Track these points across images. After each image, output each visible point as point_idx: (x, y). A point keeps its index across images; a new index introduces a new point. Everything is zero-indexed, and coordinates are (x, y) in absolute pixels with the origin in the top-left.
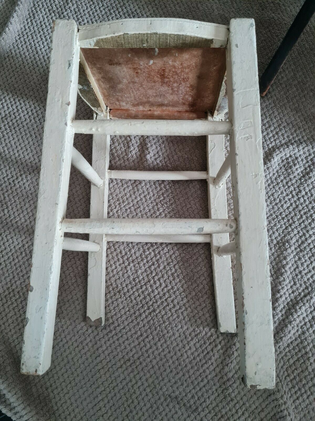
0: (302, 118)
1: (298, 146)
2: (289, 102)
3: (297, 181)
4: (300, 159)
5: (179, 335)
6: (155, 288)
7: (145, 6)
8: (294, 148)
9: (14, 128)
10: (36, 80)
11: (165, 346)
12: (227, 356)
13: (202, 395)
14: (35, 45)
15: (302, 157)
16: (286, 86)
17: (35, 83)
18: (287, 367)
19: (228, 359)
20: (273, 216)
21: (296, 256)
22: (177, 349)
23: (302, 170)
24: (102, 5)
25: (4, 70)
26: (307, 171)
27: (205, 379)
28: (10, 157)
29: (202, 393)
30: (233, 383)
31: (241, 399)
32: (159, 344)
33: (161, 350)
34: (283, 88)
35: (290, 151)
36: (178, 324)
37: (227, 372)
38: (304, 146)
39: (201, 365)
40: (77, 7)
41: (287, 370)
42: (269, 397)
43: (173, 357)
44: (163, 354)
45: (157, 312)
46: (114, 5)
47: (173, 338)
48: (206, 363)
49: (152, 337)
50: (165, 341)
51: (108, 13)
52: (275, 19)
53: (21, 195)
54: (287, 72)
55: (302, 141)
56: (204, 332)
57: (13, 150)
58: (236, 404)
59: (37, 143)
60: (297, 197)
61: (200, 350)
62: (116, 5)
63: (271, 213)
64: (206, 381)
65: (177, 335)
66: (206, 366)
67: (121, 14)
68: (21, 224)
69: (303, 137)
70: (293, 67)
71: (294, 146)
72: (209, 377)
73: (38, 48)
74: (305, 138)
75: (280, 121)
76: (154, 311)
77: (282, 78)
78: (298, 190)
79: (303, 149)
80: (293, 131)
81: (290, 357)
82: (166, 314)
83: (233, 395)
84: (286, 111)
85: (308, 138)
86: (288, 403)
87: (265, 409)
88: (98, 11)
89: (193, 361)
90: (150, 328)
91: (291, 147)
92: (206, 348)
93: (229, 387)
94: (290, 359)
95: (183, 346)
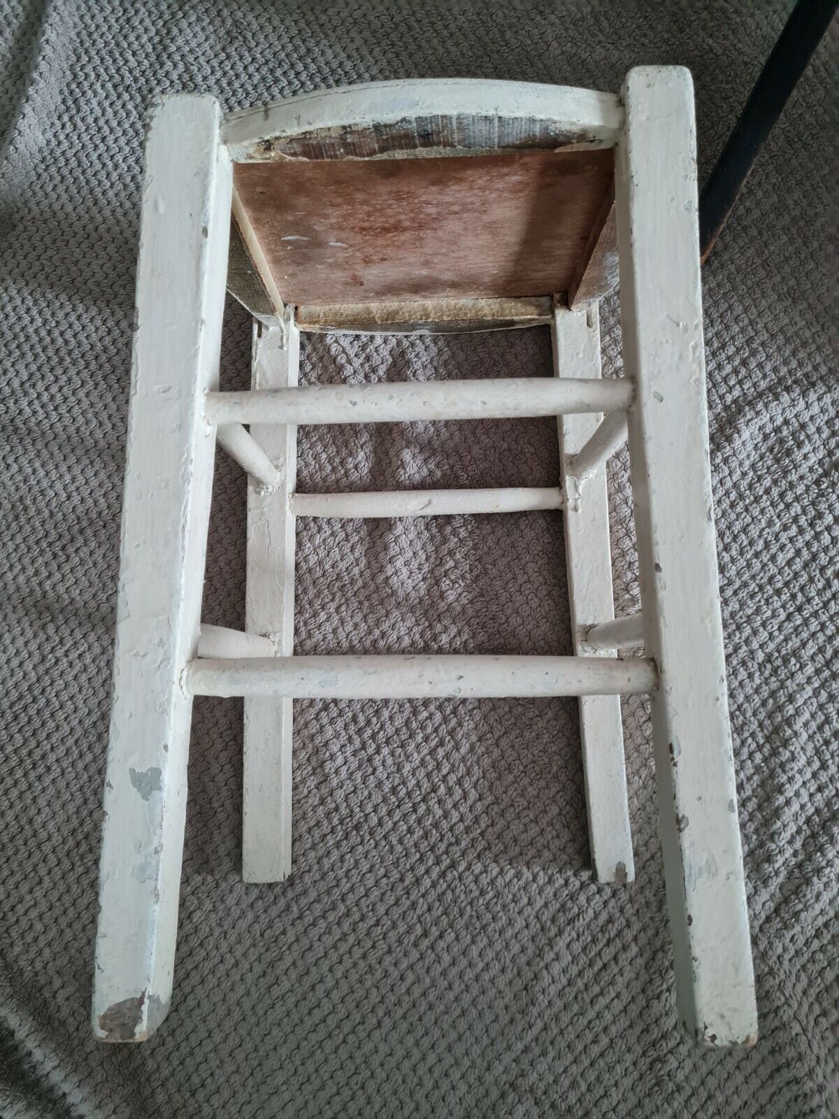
0: (809, 316)
1: (804, 394)
2: (769, 275)
3: (808, 487)
4: (811, 429)
5: (524, 923)
6: (450, 806)
7: (365, 52)
8: (793, 400)
9: (56, 409)
10: (99, 276)
11: (490, 954)
12: (655, 973)
13: (598, 1079)
14: (88, 182)
15: (819, 420)
16: (760, 233)
17: (98, 284)
18: (817, 990)
19: (658, 982)
20: (751, 589)
21: (822, 691)
22: (523, 959)
23: (821, 457)
24: (250, 59)
25: (14, 257)
26: (834, 458)
27: (602, 1036)
28: (51, 487)
29: (596, 1073)
30: (678, 1044)
31: (703, 1083)
32: (474, 951)
33: (481, 966)
34: (751, 240)
35: (784, 409)
36: (518, 895)
37: (658, 1014)
38: (822, 392)
39: (588, 1000)
40: (187, 70)
41: (818, 999)
42: (777, 1076)
43: (514, 983)
44: (486, 977)
45: (461, 868)
46: (283, 55)
47: (509, 933)
48: (601, 993)
49: (453, 935)
50: (490, 941)
51: (270, 79)
52: (715, 54)
53: (87, 584)
54: (760, 194)
55: (814, 379)
56: (591, 912)
57: (57, 467)
58: (689, 1098)
59: (116, 443)
60: (813, 532)
61: (583, 960)
62: (287, 55)
63: (743, 579)
64: (604, 1041)
65: (520, 924)
66: (602, 1001)
67: (303, 77)
68: (93, 661)
69: (815, 368)
70: (775, 180)
71: (794, 395)
72: (613, 1030)
73: (98, 190)
74: (823, 370)
75: (750, 328)
76: (453, 866)
77: (748, 211)
78: (813, 513)
79: (819, 399)
80: (788, 352)
81: (826, 963)
82: (486, 871)
83: (680, 1076)
84: (764, 302)
85: (830, 369)
86: (829, 1089)
87: (768, 1107)
88: (243, 75)
89: (567, 990)
90: (445, 913)
91: (785, 398)
92: (599, 954)
93: (669, 1056)
94: (824, 968)
95: (537, 952)
